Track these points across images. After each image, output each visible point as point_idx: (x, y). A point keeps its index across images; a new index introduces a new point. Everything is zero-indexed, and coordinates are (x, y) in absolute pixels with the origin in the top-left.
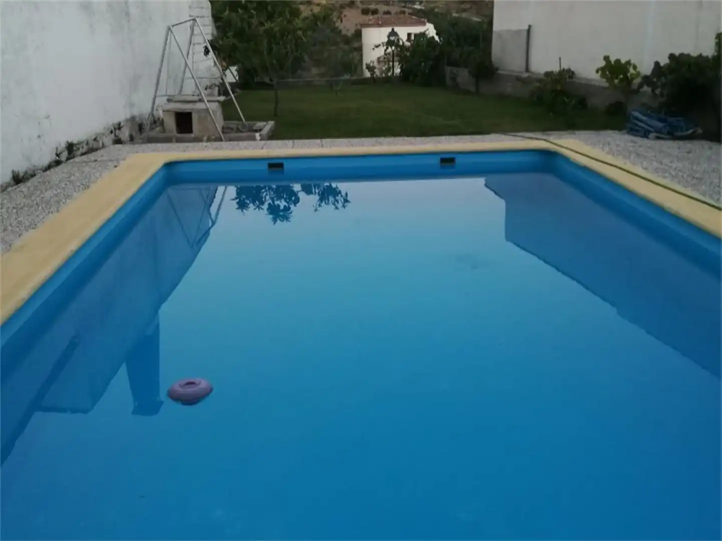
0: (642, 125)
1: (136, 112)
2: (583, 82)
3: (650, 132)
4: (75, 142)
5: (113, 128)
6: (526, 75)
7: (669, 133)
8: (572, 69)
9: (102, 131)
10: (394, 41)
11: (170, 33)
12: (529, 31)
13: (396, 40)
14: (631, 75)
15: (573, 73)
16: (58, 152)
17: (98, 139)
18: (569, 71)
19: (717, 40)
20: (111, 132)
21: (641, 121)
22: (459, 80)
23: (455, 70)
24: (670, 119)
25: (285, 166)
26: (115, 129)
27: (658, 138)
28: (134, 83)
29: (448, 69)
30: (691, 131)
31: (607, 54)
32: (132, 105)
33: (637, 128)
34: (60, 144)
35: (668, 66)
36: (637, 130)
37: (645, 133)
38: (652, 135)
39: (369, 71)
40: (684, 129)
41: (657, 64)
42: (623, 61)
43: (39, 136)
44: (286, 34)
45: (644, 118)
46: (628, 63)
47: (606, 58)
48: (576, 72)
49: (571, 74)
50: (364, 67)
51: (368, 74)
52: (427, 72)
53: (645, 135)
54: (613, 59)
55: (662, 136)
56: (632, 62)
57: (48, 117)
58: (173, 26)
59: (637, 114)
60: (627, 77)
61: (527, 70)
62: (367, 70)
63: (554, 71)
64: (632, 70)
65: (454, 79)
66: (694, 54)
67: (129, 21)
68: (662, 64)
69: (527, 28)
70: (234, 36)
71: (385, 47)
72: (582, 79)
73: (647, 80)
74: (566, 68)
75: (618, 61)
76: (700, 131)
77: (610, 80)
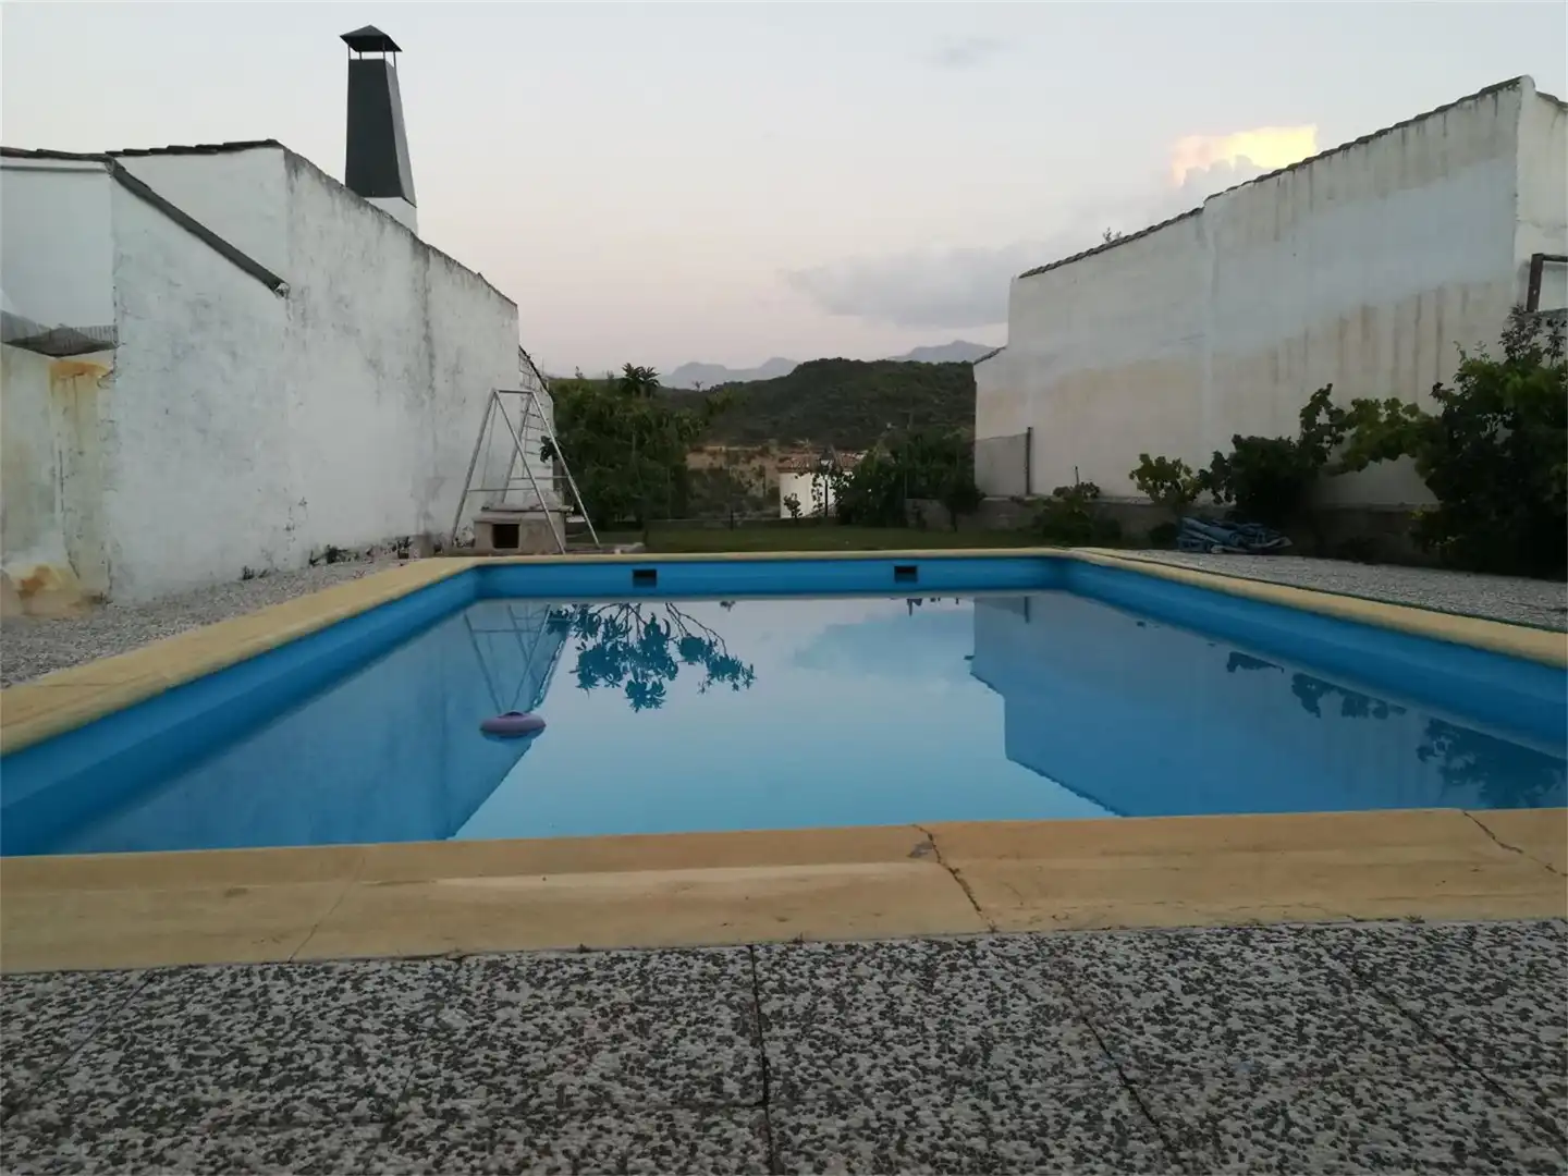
0: (1202, 536)
1: (433, 528)
2: (1114, 501)
3: (1212, 545)
4: (340, 548)
5: (396, 542)
6: (1028, 499)
7: (1240, 544)
8: (1095, 484)
9: (380, 543)
10: (827, 466)
11: (494, 401)
12: (1029, 436)
13: (830, 466)
14: (1183, 481)
15: (1097, 489)
16: (313, 559)
17: (374, 553)
18: (1090, 487)
19: (1303, 419)
20: (394, 549)
21: (1198, 530)
22: (925, 516)
23: (919, 502)
24: (1240, 526)
25: (659, 574)
26: (400, 546)
27: (1225, 552)
28: (435, 485)
29: (909, 503)
30: (1276, 541)
31: (1144, 452)
32: (427, 516)
33: (1194, 541)
34: (317, 547)
35: (1235, 459)
36: (1193, 545)
37: (1205, 548)
38: (1215, 549)
39: (790, 509)
40: (1264, 539)
41: (1218, 455)
42: (1169, 461)
43: (288, 529)
44: (665, 420)
45: (1204, 526)
46: (1177, 463)
47: (1144, 458)
48: (1102, 488)
49: (1094, 492)
50: (783, 501)
51: (786, 514)
52: (878, 507)
53: (1206, 549)
54: (1153, 459)
55: (1228, 548)
56: (1183, 462)
57: (304, 503)
58: (501, 391)
59: (1190, 521)
60: (1177, 485)
61: (1028, 491)
62: (786, 507)
63: (1069, 486)
64: (1183, 476)
65: (918, 515)
66: (1271, 437)
67: (432, 398)
68: (1226, 457)
69: (1026, 431)
70: (588, 426)
71: (813, 475)
72: (1111, 497)
73: (1206, 480)
74: (1087, 482)
75: (1161, 460)
76: (1288, 542)
77: (1152, 491)
